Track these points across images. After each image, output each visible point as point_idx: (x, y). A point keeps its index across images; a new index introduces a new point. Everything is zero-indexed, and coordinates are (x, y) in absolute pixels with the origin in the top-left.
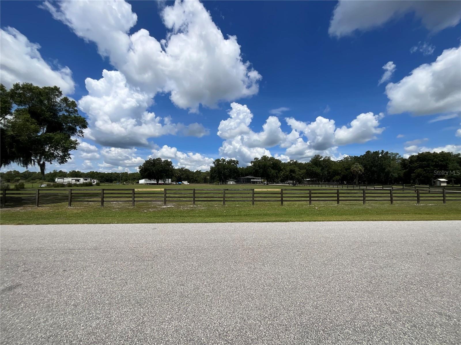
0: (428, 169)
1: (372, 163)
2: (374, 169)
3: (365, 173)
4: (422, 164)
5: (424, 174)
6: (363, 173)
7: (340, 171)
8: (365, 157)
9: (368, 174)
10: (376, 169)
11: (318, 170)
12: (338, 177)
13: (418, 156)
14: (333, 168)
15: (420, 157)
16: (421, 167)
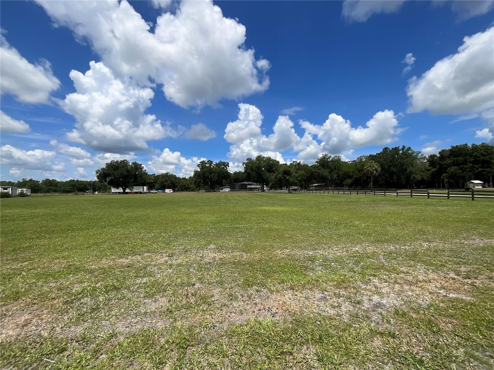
0: (465, 166)
1: (391, 162)
2: (393, 169)
3: (382, 175)
4: (456, 160)
5: (460, 173)
6: (379, 175)
7: (352, 174)
8: (382, 155)
9: (386, 175)
10: (395, 169)
11: (325, 172)
12: (349, 181)
13: (451, 151)
14: (344, 169)
15: (455, 151)
16: (455, 164)
